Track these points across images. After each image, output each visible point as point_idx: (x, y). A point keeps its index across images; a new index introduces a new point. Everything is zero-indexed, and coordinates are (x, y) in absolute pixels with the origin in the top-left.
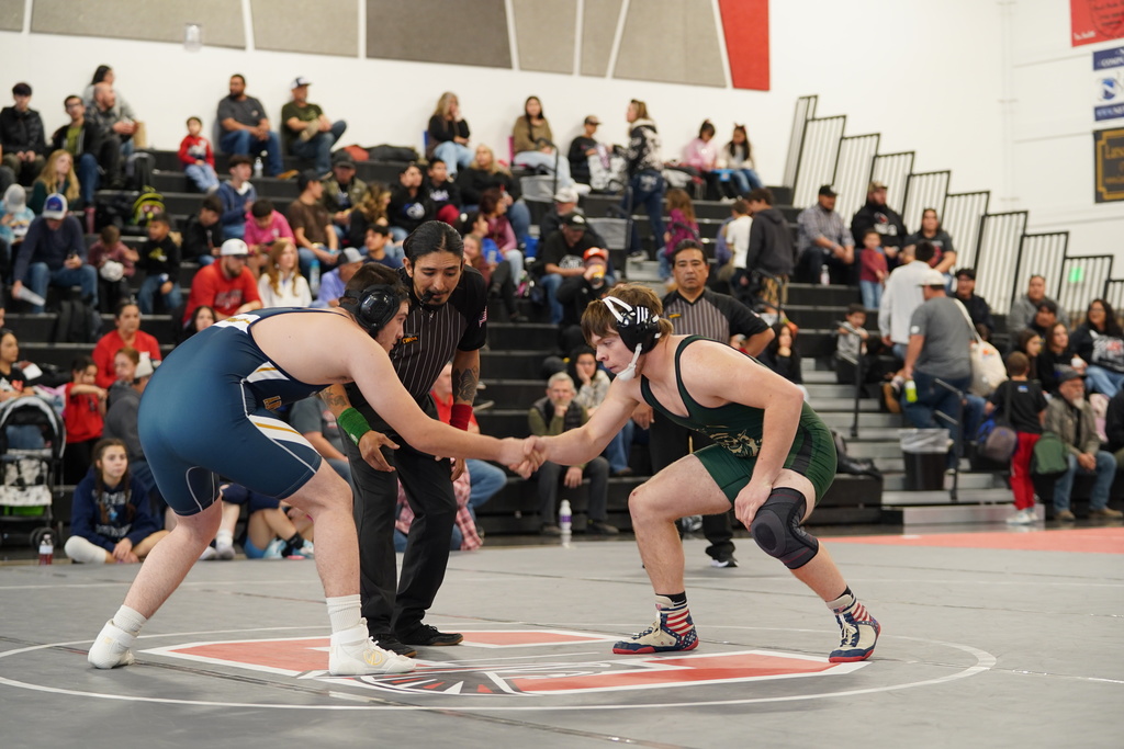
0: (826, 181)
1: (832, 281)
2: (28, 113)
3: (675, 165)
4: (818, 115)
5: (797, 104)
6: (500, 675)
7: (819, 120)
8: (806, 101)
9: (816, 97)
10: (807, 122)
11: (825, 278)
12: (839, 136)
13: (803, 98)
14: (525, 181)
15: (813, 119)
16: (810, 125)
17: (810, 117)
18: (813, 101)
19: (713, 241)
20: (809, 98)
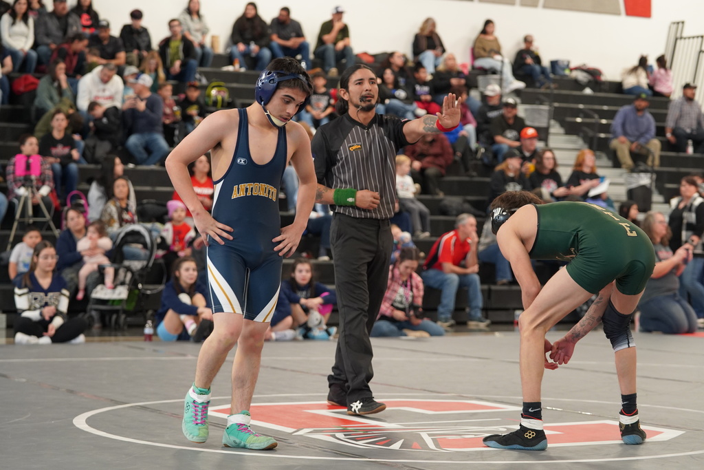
0: (689, 80)
1: (695, 151)
2: (142, 30)
3: (584, 68)
4: (685, 35)
5: (670, 28)
6: (429, 435)
7: (685, 38)
8: (675, 25)
9: (683, 23)
10: (676, 39)
11: (690, 150)
12: (698, 49)
13: (674, 23)
14: (481, 79)
15: (681, 38)
16: (678, 41)
17: (679, 35)
18: (680, 25)
19: (610, 121)
20: (678, 23)
